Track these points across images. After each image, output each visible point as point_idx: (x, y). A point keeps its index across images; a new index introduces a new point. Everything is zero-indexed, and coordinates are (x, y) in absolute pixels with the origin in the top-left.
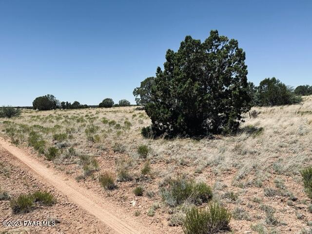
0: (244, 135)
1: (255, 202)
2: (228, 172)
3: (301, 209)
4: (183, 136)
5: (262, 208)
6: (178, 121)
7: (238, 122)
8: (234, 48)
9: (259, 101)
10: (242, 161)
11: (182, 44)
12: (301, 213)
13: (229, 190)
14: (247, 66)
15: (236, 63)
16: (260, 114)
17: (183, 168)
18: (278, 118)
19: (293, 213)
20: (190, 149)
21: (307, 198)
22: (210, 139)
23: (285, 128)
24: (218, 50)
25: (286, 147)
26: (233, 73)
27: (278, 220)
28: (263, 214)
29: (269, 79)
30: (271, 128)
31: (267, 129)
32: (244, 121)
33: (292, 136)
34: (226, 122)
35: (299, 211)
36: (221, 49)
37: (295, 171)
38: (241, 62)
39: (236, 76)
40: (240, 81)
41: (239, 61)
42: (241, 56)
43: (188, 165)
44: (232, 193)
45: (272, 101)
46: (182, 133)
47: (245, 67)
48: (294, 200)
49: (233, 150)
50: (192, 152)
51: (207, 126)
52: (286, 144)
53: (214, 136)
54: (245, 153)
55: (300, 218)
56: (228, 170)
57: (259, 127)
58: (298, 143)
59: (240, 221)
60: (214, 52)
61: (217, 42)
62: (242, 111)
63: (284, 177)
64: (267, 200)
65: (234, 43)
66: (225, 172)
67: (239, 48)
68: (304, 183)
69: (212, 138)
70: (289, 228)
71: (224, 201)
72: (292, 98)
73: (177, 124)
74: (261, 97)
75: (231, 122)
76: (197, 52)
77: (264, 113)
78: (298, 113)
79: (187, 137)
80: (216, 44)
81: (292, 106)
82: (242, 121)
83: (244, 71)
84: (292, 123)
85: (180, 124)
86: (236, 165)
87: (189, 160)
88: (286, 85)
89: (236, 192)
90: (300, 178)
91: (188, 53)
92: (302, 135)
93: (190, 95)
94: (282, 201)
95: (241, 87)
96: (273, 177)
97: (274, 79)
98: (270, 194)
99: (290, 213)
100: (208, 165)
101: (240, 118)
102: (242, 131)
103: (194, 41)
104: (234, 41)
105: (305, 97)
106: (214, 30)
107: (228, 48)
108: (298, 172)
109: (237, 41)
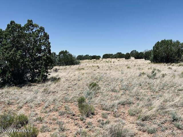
0: (49, 83)
1: (53, 120)
2: (39, 105)
3: (76, 119)
4: (10, 86)
5: (57, 123)
6: (7, 75)
7: (46, 75)
8: (42, 32)
9: (59, 63)
10: (47, 97)
11: (8, 25)
12: (76, 122)
13: (39, 116)
14: (50, 43)
15: (44, 40)
16: (59, 70)
17: (9, 106)
18: (68, 72)
19: (73, 122)
20: (15, 94)
21: (80, 113)
22: (29, 86)
23: (71, 77)
24: (33, 32)
25: (71, 87)
26: (42, 46)
27: (65, 128)
28: (57, 126)
29: (63, 51)
30: (64, 77)
31: (62, 78)
32: (50, 74)
33: (74, 81)
34: (39, 75)
35: (76, 121)
36: (35, 32)
37: (75, 100)
38: (47, 40)
39: (44, 48)
40: (47, 51)
41: (46, 40)
42: (47, 37)
43: (13, 104)
44: (40, 118)
45: (65, 63)
46: (9, 83)
47: (49, 43)
48: (74, 115)
49: (43, 92)
50: (16, 95)
51: (27, 78)
52: (71, 86)
53: (32, 84)
54: (50, 93)
55: (76, 125)
56: (39, 104)
57: (58, 77)
58: (77, 85)
59: (45, 133)
60: (30, 33)
61: (32, 27)
62: (48, 68)
63: (69, 104)
64: (60, 118)
65: (42, 29)
66: (37, 105)
67: (45, 32)
68: (79, 105)
69: (30, 85)
70: (70, 131)
71: (35, 123)
72: (75, 62)
73: (6, 78)
74: (60, 61)
75: (42, 75)
76: (19, 31)
77: (61, 69)
78: (78, 69)
79: (13, 86)
80: (31, 28)
81: (76, 65)
82: (49, 74)
83: (49, 45)
84: (75, 74)
85: (8, 78)
86: (44, 100)
87: (14, 101)
88: (72, 55)
89: (43, 116)
90: (77, 103)
91: (13, 32)
92: (79, 80)
93: (15, 59)
94: (68, 117)
95: (48, 55)
96: (64, 104)
97: (66, 51)
98: (62, 114)
99: (71, 123)
100: (26, 102)
101: (47, 72)
102: (48, 80)
103: (16, 25)
104: (42, 28)
105: (81, 61)
106: (30, 20)
107: (39, 31)
108: (76, 100)
109: (44, 28)
